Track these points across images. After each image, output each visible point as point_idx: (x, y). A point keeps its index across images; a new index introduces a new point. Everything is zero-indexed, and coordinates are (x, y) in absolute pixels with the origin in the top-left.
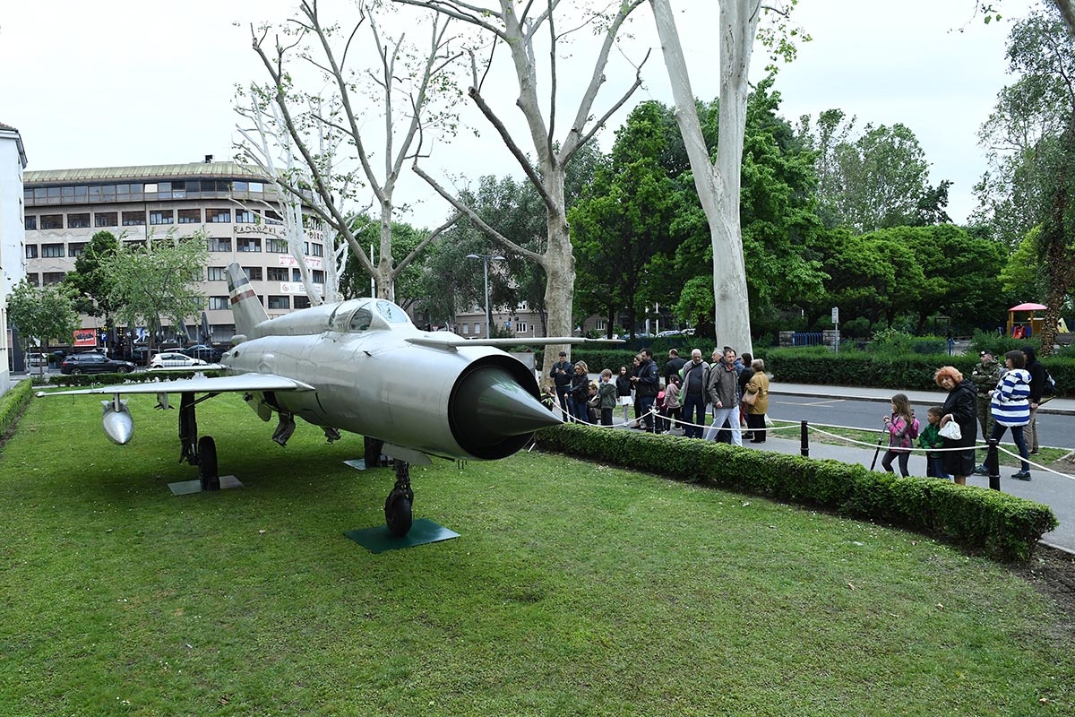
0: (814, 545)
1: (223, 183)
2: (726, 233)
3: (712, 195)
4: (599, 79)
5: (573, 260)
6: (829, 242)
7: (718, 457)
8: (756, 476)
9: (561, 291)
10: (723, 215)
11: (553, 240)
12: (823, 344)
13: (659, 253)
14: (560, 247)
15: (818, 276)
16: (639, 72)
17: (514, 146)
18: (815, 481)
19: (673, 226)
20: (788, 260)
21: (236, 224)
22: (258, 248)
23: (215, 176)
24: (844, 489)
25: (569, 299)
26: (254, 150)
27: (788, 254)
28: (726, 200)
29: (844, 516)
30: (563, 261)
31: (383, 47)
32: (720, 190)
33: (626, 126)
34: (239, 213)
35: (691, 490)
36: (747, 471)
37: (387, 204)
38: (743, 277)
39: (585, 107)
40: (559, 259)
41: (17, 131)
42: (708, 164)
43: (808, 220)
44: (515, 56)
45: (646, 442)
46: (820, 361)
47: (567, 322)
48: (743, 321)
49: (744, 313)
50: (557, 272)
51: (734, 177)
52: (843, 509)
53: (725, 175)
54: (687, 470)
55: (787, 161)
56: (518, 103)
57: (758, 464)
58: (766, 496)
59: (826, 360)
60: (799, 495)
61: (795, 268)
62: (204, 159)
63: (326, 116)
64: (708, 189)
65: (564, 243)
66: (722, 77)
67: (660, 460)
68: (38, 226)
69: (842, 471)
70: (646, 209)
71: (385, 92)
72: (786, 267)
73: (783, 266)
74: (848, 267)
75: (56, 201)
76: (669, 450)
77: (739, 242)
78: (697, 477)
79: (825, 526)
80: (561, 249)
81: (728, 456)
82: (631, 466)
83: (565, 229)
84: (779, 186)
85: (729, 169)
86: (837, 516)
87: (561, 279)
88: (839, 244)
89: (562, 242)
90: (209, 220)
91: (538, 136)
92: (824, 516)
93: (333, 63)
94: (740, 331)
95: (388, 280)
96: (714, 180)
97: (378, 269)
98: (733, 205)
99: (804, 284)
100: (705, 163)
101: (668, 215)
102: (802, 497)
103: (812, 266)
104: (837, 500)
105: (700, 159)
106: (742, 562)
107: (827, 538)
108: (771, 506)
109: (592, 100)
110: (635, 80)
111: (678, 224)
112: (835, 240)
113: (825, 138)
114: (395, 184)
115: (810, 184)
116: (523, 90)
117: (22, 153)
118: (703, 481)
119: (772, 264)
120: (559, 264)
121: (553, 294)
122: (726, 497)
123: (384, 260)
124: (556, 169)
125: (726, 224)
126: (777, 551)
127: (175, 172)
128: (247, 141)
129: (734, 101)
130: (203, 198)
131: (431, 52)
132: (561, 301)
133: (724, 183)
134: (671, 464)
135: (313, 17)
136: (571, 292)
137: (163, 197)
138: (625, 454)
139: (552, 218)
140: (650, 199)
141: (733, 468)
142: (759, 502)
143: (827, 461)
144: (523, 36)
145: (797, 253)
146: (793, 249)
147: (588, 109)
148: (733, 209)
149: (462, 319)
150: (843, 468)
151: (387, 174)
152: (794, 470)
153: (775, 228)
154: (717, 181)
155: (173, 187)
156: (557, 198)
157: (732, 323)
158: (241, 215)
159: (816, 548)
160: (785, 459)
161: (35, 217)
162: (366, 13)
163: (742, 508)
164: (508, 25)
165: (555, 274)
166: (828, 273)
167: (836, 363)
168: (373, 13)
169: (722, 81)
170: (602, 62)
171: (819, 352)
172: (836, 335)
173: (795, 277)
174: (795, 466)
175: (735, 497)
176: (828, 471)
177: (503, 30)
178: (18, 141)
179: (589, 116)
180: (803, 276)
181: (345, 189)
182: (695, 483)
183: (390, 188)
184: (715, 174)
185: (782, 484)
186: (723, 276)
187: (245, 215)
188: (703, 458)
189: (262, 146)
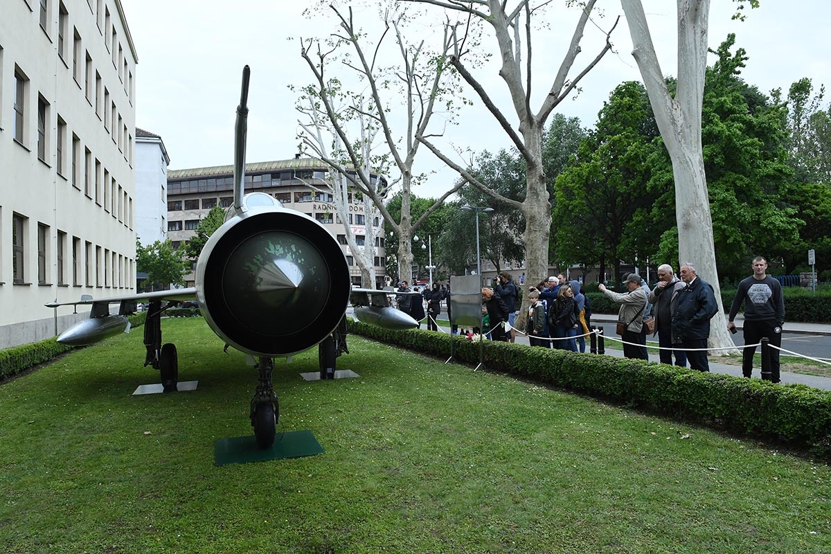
0: (768, 501)
1: (306, 173)
2: (687, 162)
3: (672, 127)
4: (575, 50)
5: (549, 205)
6: (804, 196)
7: (657, 379)
8: (702, 402)
9: (538, 233)
10: (683, 145)
11: (531, 188)
12: (800, 286)
13: (639, 209)
14: (537, 195)
15: (793, 222)
16: (608, 37)
17: (492, 105)
18: (778, 411)
19: (650, 183)
20: (762, 209)
21: (315, 203)
22: (331, 221)
23: (301, 168)
24: (817, 424)
25: (545, 240)
26: (310, 137)
27: (762, 203)
28: (687, 131)
29: (818, 459)
30: (540, 207)
31: (405, 50)
32: (680, 121)
33: (608, 102)
34: (318, 194)
35: (622, 415)
36: (690, 396)
37: (407, 175)
38: (706, 205)
39: (562, 73)
40: (537, 207)
41: (160, 138)
42: (667, 97)
43: (780, 171)
44: (498, 34)
45: (581, 362)
46: (796, 299)
47: (543, 261)
48: (707, 249)
49: (708, 241)
50: (534, 217)
51: (694, 107)
52: (815, 451)
53: (685, 107)
54: (624, 394)
55: (757, 117)
56: (501, 74)
57: (704, 388)
58: (715, 428)
59: (802, 298)
60: (755, 428)
61: (769, 216)
62: (295, 157)
63: (365, 110)
64: (667, 120)
65: (540, 191)
66: (679, 13)
67: (596, 381)
68: (183, 208)
69: (813, 399)
70: (629, 172)
71: (407, 85)
72: (760, 215)
73: (757, 214)
74: (825, 217)
75: (194, 190)
76: (604, 371)
77: (701, 171)
78: (635, 402)
79: (790, 472)
80: (538, 197)
81: (668, 378)
82: (568, 388)
83: (542, 179)
84: (749, 141)
85: (688, 101)
86: (807, 459)
87: (538, 223)
88: (815, 197)
89: (538, 190)
90: (296, 201)
91: (517, 100)
92: (789, 458)
93: (365, 66)
94: (704, 259)
95: (407, 234)
96: (674, 112)
97: (399, 226)
98: (694, 135)
99: (779, 230)
100: (665, 96)
101: (647, 174)
102: (760, 432)
103: (786, 212)
104: (807, 437)
105: (659, 93)
106: (651, 521)
107: (789, 491)
108: (718, 440)
109: (568, 68)
110: (605, 44)
111: (655, 180)
112: (811, 194)
113: (798, 110)
114: (414, 158)
115: (781, 138)
116: (505, 62)
117: (165, 154)
118: (641, 407)
119: (745, 212)
120: (536, 209)
121: (531, 236)
122: (660, 426)
123: (404, 218)
124: (534, 126)
125: (687, 153)
126: (711, 508)
127: (274, 166)
128: (305, 132)
129: (692, 35)
130: (292, 184)
131: (443, 52)
132: (538, 244)
133: (684, 114)
134: (607, 386)
135: (350, 30)
136: (547, 234)
137: (265, 185)
138: (562, 375)
139: (530, 169)
140: (631, 162)
141: (675, 393)
142: (702, 434)
143: (793, 386)
144: (506, 17)
145: (771, 202)
146: (767, 198)
147: (565, 76)
148: (694, 141)
149: (486, 274)
150: (815, 395)
151: (408, 151)
152: (749, 397)
153: (747, 180)
154: (678, 114)
155: (273, 177)
156: (534, 152)
157: (696, 251)
158: (319, 196)
159: (771, 507)
160: (738, 383)
161: (181, 201)
162: (391, 25)
163: (679, 441)
164: (492, 9)
165: (533, 218)
166: (802, 219)
167: (813, 301)
168: (399, 27)
169: (679, 17)
170: (579, 35)
171: (795, 292)
172: (813, 277)
173: (770, 223)
174: (749, 391)
175: (674, 427)
176: (793, 398)
177: (488, 14)
178: (161, 145)
179: (565, 81)
180: (777, 223)
181: (381, 166)
182: (633, 408)
183: (410, 162)
184: (675, 107)
185: (734, 413)
186: (686, 206)
187: (322, 196)
188: (640, 381)
189: (317, 136)
